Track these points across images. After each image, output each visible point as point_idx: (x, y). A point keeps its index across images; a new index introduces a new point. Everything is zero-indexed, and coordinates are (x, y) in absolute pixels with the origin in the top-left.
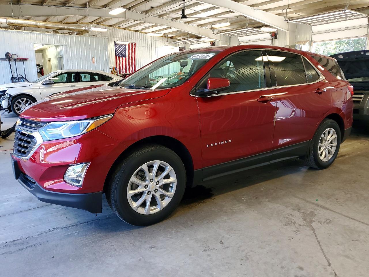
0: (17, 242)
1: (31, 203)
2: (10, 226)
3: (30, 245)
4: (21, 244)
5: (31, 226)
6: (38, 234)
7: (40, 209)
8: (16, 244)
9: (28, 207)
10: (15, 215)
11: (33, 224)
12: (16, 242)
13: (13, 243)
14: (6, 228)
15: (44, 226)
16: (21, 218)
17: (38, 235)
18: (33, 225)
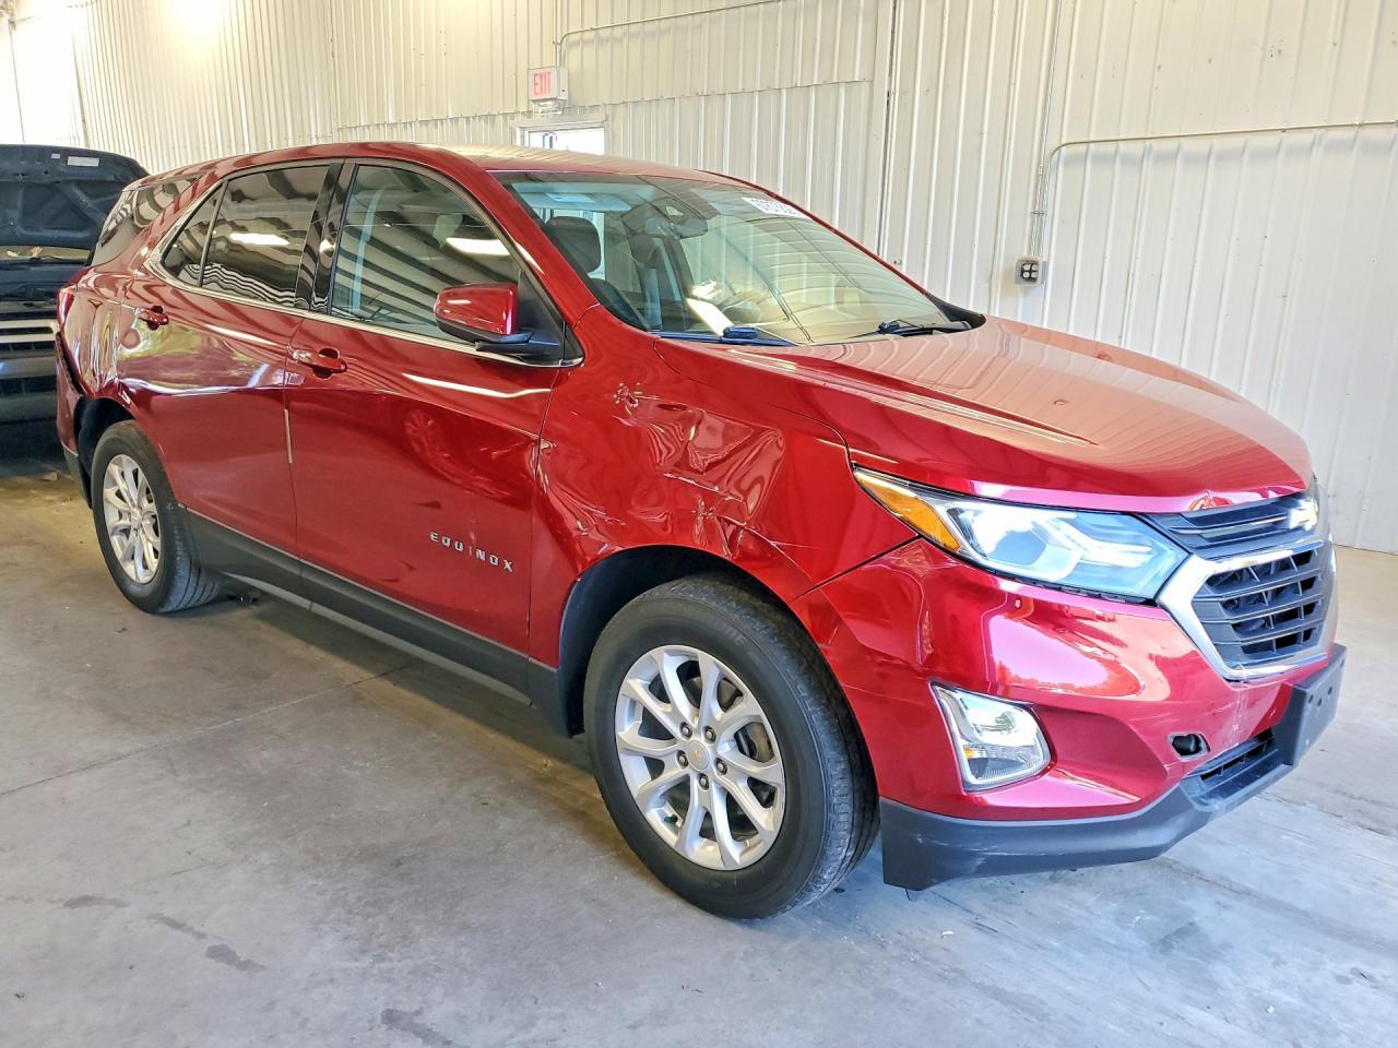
0: (1369, 824)
1: (1196, 919)
2: (1355, 880)
3: (1346, 799)
4: (1364, 814)
5: (1293, 837)
6: (1301, 808)
7: (1205, 868)
8: (1377, 821)
9: (1225, 907)
10: (1304, 905)
11: (1285, 837)
12: (1374, 826)
13: (1385, 828)
14: (1374, 880)
15: (1262, 814)
16: (1297, 881)
17: (1304, 804)
18: (1288, 835)
